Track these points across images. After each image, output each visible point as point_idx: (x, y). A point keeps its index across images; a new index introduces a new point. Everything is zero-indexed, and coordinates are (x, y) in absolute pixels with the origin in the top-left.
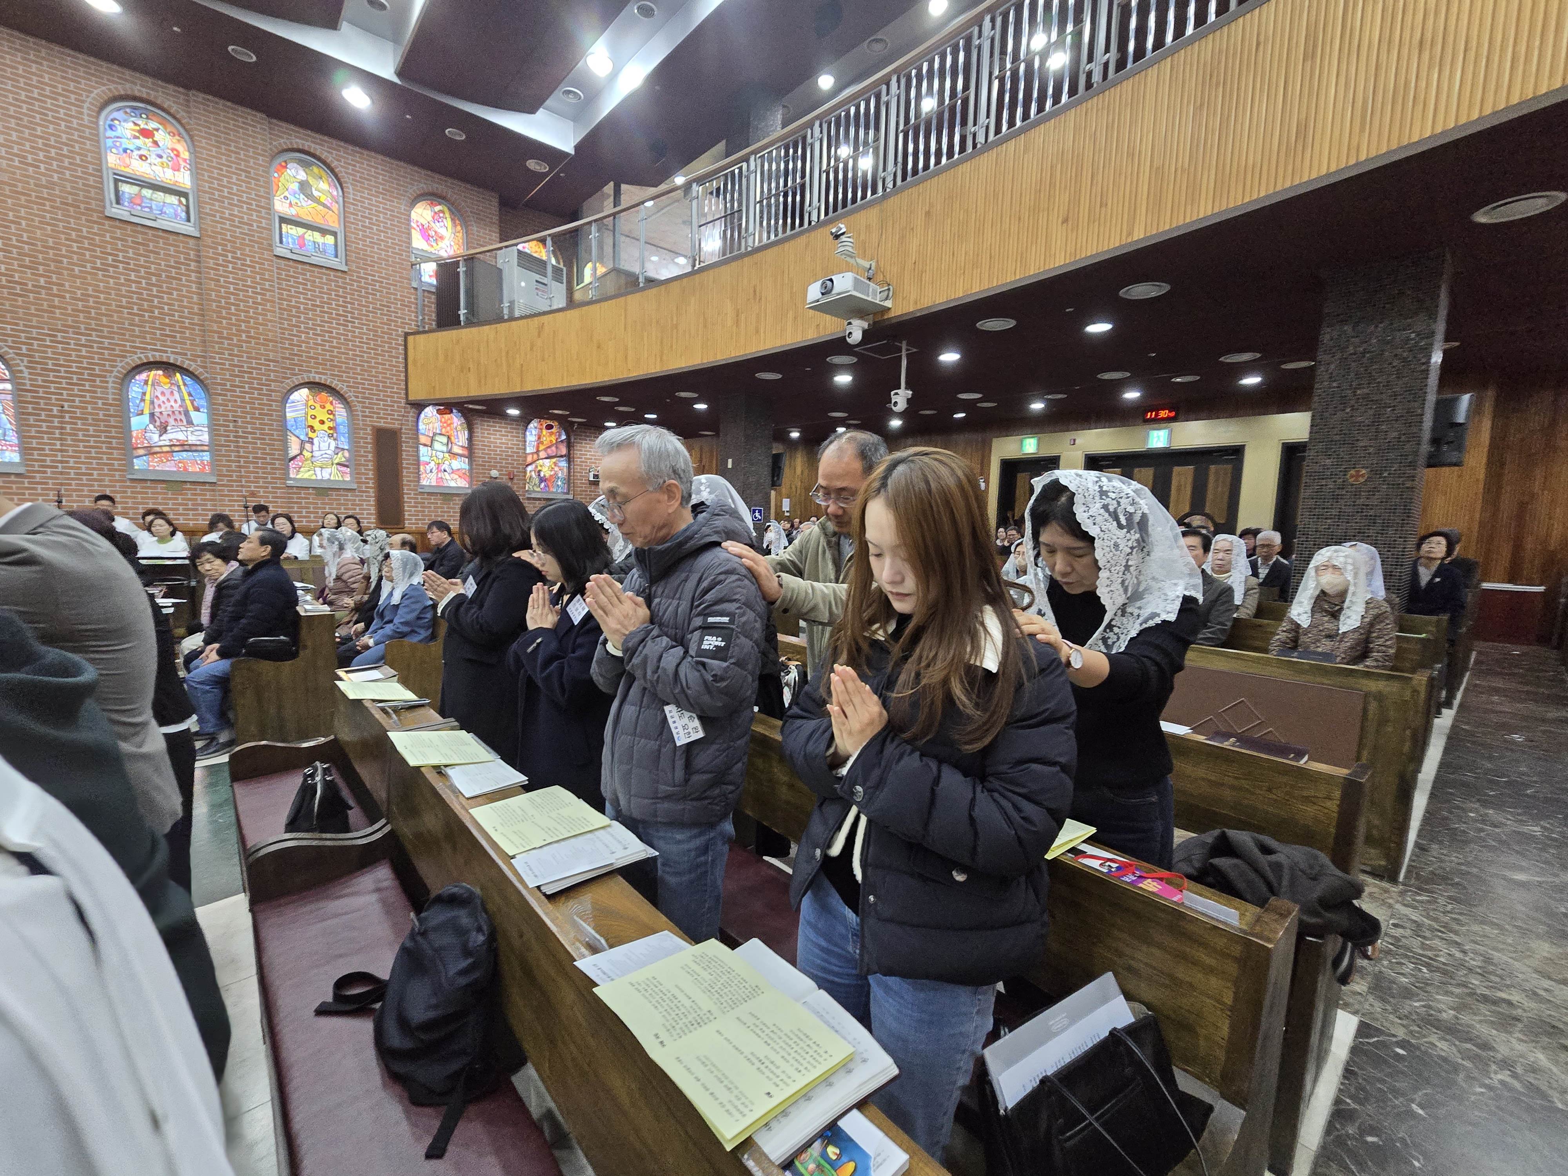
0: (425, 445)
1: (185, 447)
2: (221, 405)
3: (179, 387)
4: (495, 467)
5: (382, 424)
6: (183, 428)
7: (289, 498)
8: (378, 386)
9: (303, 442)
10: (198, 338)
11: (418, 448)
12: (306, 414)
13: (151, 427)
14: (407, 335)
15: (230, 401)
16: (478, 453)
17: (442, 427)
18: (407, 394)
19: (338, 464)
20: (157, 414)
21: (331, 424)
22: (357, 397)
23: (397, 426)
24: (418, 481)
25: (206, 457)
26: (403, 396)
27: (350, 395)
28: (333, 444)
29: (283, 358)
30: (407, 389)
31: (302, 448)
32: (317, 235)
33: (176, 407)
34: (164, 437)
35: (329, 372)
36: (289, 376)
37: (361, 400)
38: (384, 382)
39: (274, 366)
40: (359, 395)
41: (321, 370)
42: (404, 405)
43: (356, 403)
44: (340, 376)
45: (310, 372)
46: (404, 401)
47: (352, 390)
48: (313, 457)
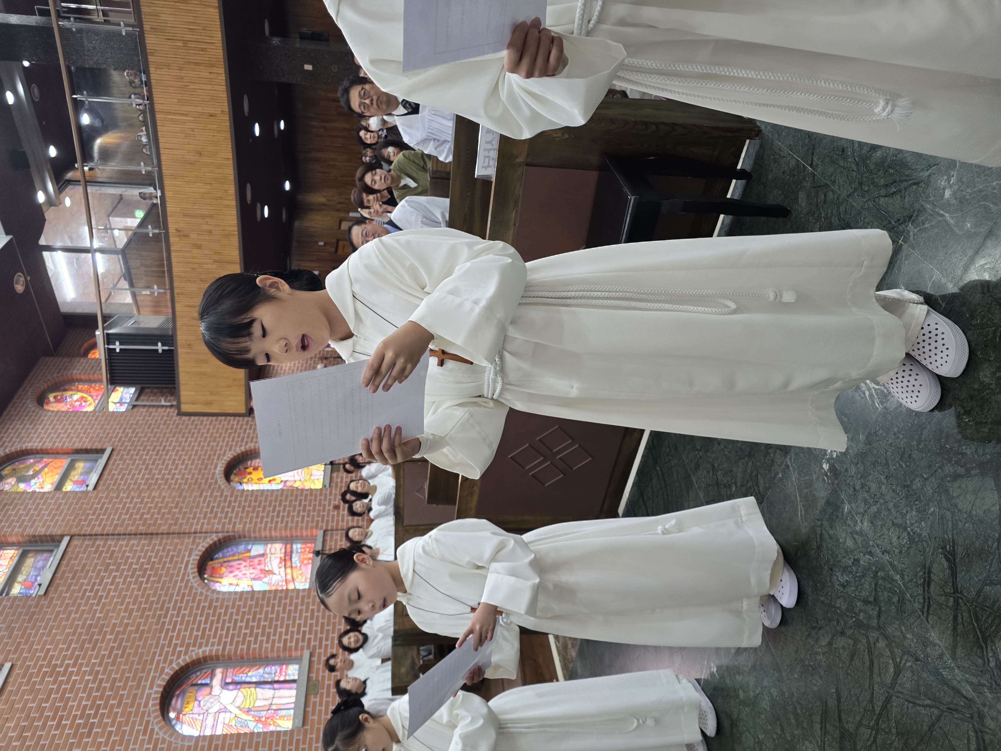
1: (287, 558)
3: (225, 562)
6: (268, 559)
8: (230, 433)
10: (176, 541)
13: (266, 580)
14: (180, 414)
15: (241, 520)
18: (239, 416)
20: (252, 576)
22: (241, 446)
25: (297, 547)
26: (241, 418)
30: (235, 415)
32: (73, 473)
33: (244, 564)
34: (276, 570)
35: (215, 461)
36: (217, 486)
37: (244, 444)
38: (227, 429)
39: (207, 492)
40: (239, 444)
41: (213, 467)
42: (250, 419)
43: (247, 447)
44: (219, 455)
45: (214, 474)
46: (246, 419)
47: (233, 448)
48: (300, 480)
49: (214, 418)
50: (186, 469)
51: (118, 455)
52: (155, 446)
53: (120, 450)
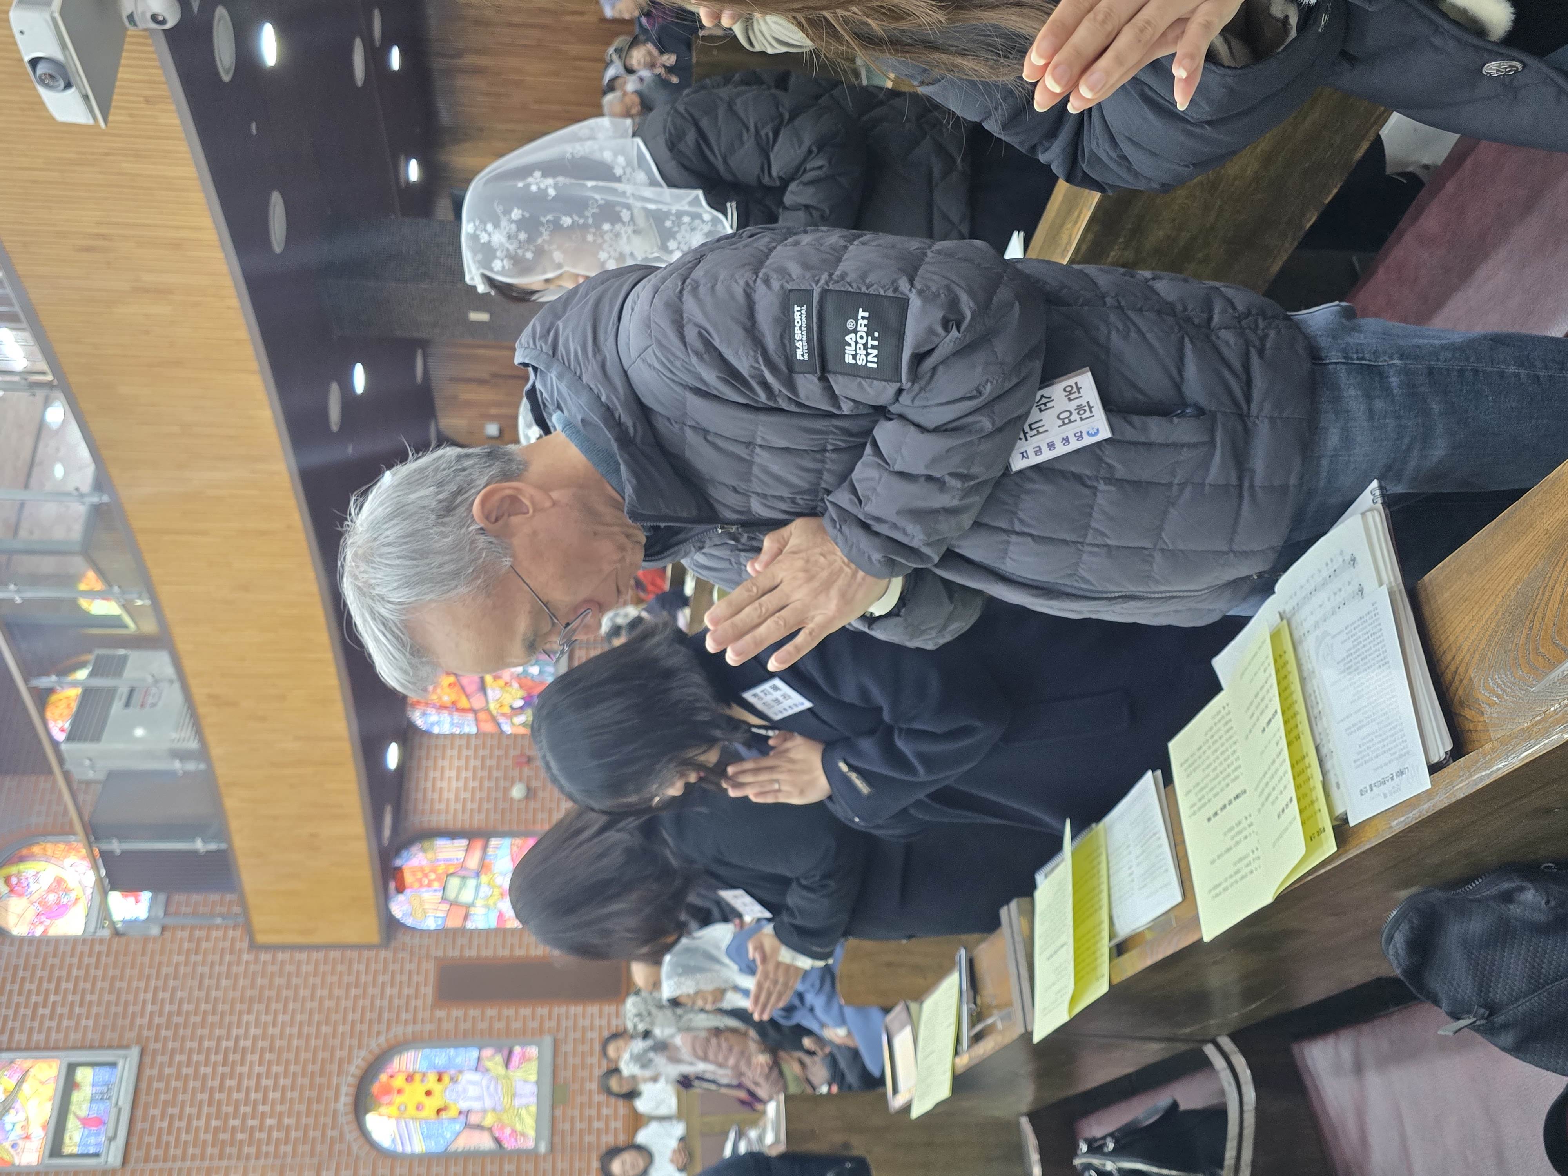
0: (466, 917)
4: (506, 791)
5: (428, 991)
7: (572, 1149)
9: (467, 1126)
11: (472, 932)
12: (414, 1119)
14: (254, 947)
16: (478, 820)
17: (429, 885)
18: (369, 947)
21: (432, 1077)
22: (378, 1033)
23: (430, 966)
26: (372, 953)
27: (376, 1044)
28: (469, 1076)
30: (360, 947)
31: (480, 1127)
32: (77, 1097)
35: (335, 1080)
36: (344, 1147)
37: (383, 1027)
38: (348, 986)
40: (375, 1027)
41: (331, 1094)
42: (390, 954)
43: (391, 1035)
44: (341, 1060)
45: (335, 1111)
46: (383, 954)
47: (365, 1041)
48: (494, 1110)
49: (321, 955)
50: (283, 1101)
51: (152, 1066)
52: (219, 1039)
53: (155, 1052)
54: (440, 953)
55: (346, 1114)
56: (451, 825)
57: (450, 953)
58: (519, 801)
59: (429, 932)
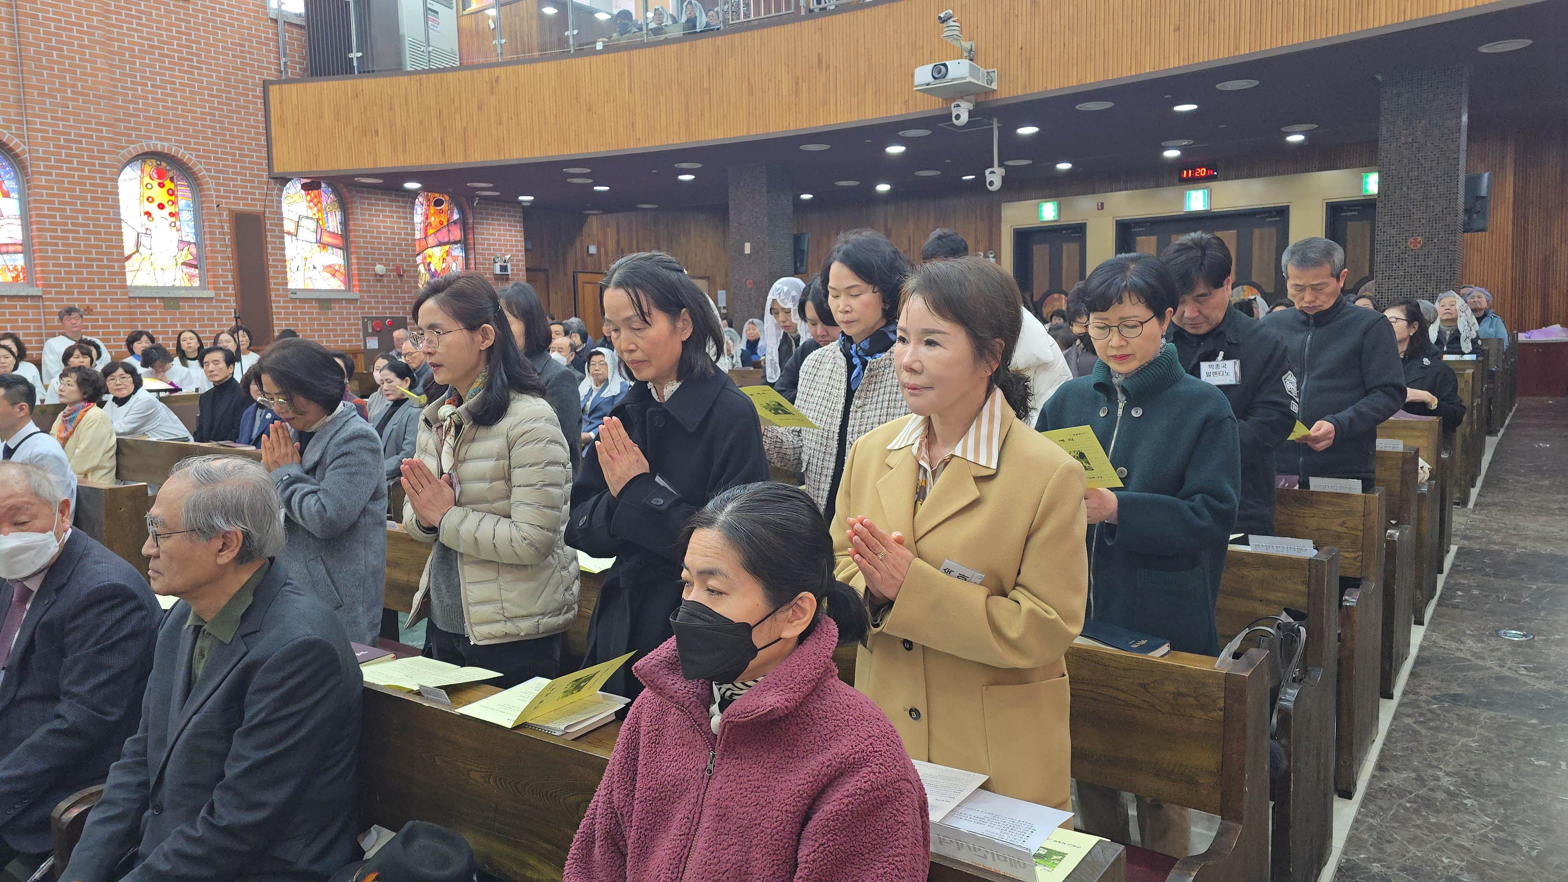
0: (290, 234)
2: (45, 188)
4: (380, 261)
5: (241, 207)
7: (131, 314)
8: (234, 155)
9: (139, 235)
11: (282, 238)
14: (266, 84)
15: (56, 182)
16: (356, 242)
17: (309, 208)
18: (270, 164)
19: (183, 264)
21: (172, 209)
22: (209, 170)
23: (259, 209)
24: (286, 284)
25: (18, 261)
26: (265, 167)
27: (200, 168)
28: (176, 237)
29: (116, 120)
30: (270, 158)
35: (173, 138)
36: (123, 144)
37: (213, 174)
38: (241, 149)
39: (107, 132)
40: (212, 168)
41: (163, 135)
42: (265, 179)
43: (208, 180)
44: (187, 143)
45: (150, 138)
46: (265, 174)
47: (203, 161)
48: (151, 255)
49: (262, 130)
50: (156, 99)
52: (198, 55)
54: (267, 215)
55: (148, 146)
56: (351, 223)
57: (268, 222)
58: (374, 270)
59: (280, 207)
